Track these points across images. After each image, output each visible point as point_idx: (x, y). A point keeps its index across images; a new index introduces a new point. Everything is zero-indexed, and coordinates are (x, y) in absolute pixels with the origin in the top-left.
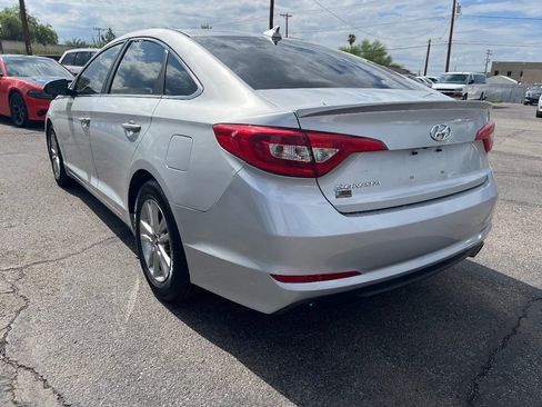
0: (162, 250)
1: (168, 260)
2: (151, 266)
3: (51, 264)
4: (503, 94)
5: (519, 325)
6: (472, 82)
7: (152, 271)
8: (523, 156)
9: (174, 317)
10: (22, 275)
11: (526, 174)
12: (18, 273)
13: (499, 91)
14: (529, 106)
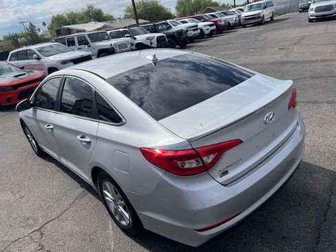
0: (121, 209)
1: (127, 215)
2: (116, 215)
3: (56, 221)
4: (285, 8)
5: (330, 202)
6: (265, 7)
7: (117, 218)
8: (307, 62)
9: (137, 244)
10: (42, 234)
11: (312, 78)
12: (39, 233)
13: (283, 6)
14: (302, 14)
